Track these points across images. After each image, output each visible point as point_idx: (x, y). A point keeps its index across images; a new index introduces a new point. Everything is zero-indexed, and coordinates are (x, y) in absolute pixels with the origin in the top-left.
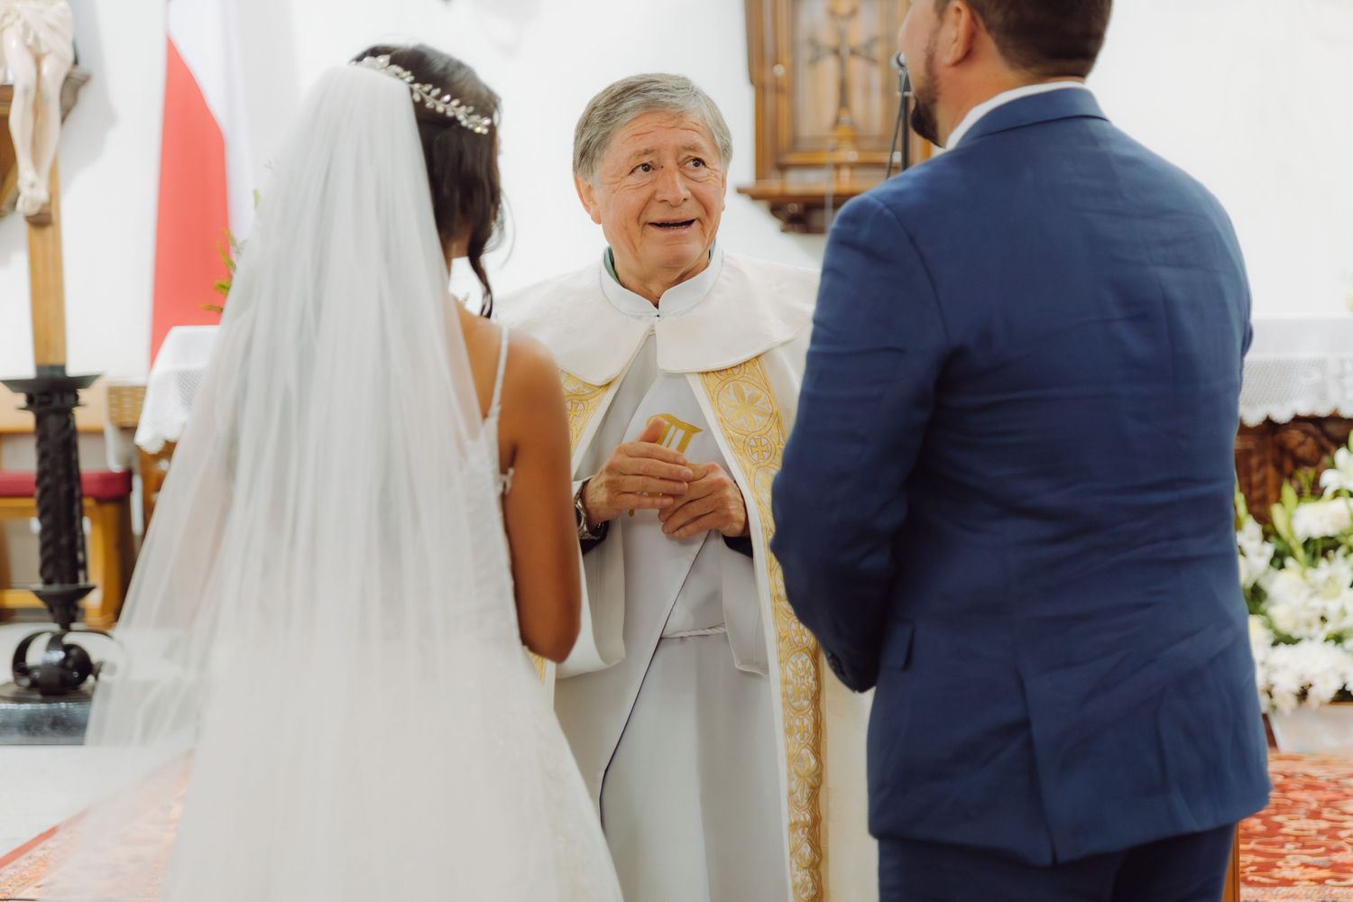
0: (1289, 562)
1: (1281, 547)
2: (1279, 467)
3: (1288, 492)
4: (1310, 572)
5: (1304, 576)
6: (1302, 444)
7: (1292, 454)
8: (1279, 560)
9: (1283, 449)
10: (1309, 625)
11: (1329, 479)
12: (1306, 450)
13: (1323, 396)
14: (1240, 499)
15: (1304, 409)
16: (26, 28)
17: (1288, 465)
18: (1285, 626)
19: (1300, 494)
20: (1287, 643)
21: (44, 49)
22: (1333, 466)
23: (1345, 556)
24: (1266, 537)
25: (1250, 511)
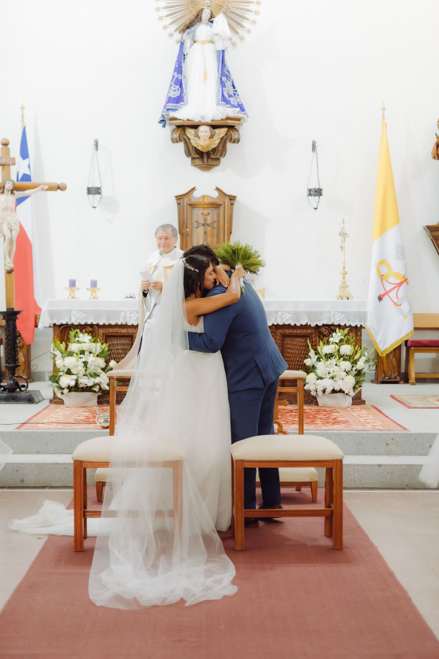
0: (321, 359)
1: (320, 357)
2: (319, 337)
3: (321, 343)
4: (326, 362)
5: (325, 363)
6: (324, 331)
7: (323, 333)
8: (319, 360)
9: (320, 333)
10: (326, 375)
11: (331, 339)
12: (326, 333)
13: (330, 320)
14: (310, 345)
15: (325, 323)
16: (9, 223)
17: (322, 336)
18: (320, 375)
19: (324, 344)
20: (320, 379)
21: (13, 229)
22: (332, 337)
23: (334, 358)
24: (316, 354)
25: (312, 348)
